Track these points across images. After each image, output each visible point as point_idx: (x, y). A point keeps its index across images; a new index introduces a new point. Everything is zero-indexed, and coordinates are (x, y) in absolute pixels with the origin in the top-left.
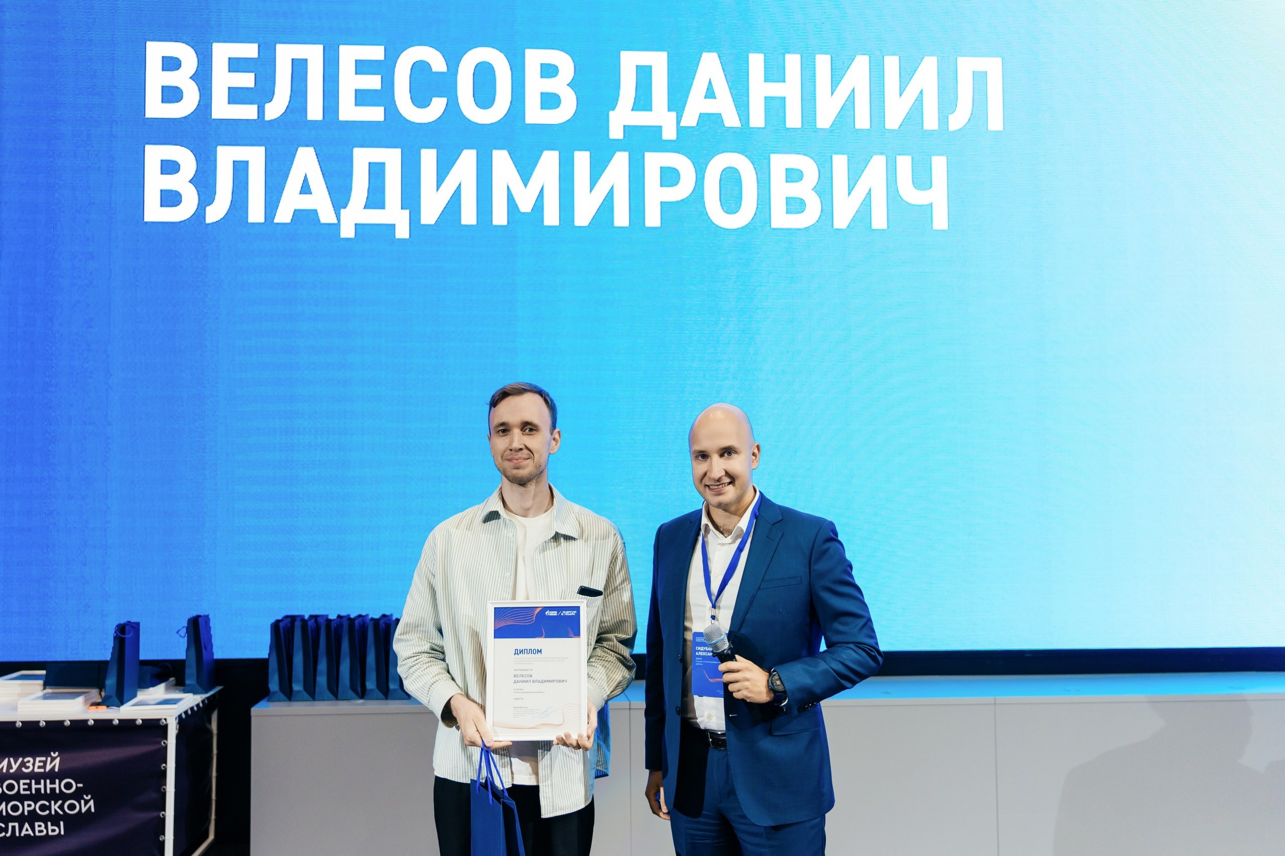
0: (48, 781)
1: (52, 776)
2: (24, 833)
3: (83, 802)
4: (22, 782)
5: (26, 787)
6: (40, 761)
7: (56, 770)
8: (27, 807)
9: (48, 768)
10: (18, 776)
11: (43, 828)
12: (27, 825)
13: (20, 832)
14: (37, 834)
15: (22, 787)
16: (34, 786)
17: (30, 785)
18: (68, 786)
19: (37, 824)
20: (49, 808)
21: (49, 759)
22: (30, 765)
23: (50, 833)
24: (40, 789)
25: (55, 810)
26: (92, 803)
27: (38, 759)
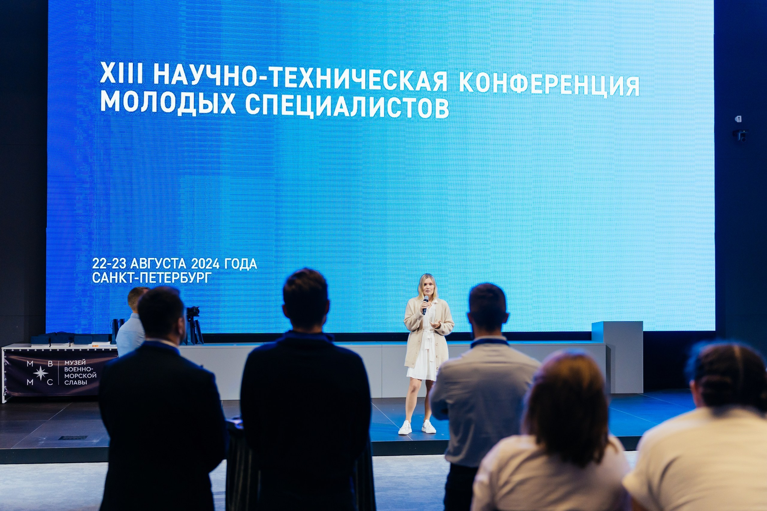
0: (82, 368)
1: (83, 366)
2: (74, 384)
3: (93, 374)
4: (74, 368)
5: (76, 369)
6: (79, 362)
7: (85, 364)
8: (76, 376)
9: (82, 364)
10: (73, 366)
11: (80, 382)
12: (75, 381)
13: (73, 383)
14: (79, 384)
15: (74, 369)
16: (78, 369)
17: (77, 369)
18: (89, 369)
19: (79, 381)
20: (83, 376)
21: (82, 361)
22: (76, 363)
23: (83, 384)
24: (80, 370)
25: (84, 377)
26: (96, 375)
27: (79, 361)
